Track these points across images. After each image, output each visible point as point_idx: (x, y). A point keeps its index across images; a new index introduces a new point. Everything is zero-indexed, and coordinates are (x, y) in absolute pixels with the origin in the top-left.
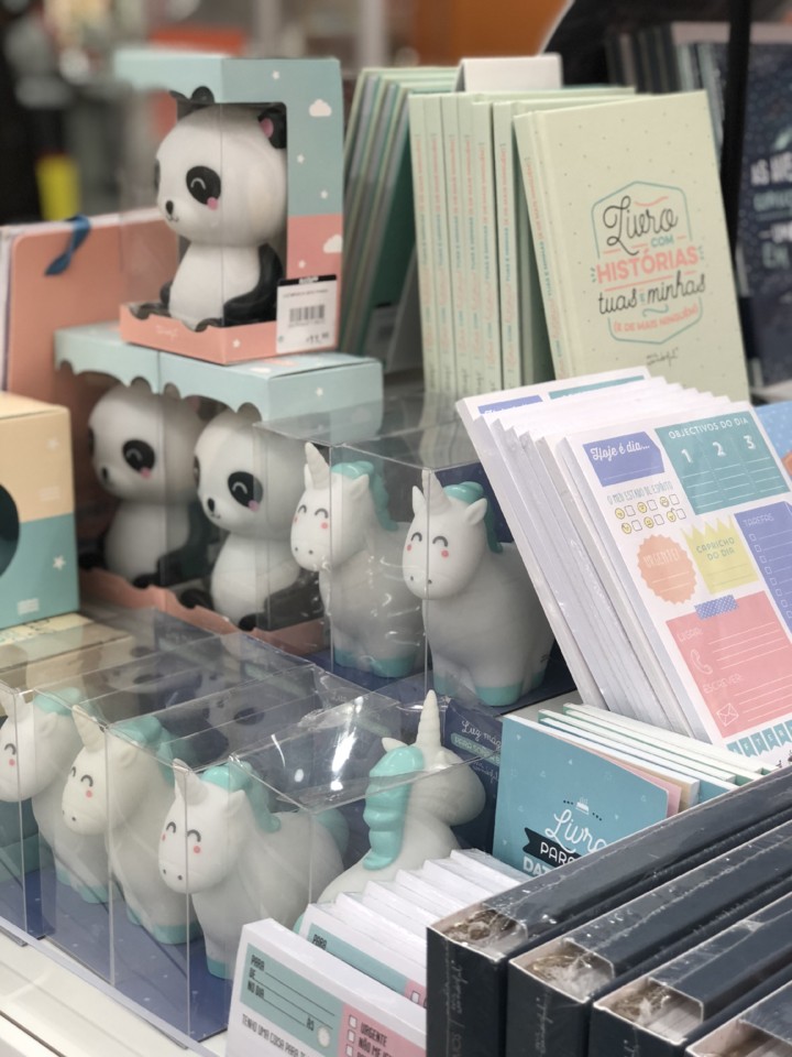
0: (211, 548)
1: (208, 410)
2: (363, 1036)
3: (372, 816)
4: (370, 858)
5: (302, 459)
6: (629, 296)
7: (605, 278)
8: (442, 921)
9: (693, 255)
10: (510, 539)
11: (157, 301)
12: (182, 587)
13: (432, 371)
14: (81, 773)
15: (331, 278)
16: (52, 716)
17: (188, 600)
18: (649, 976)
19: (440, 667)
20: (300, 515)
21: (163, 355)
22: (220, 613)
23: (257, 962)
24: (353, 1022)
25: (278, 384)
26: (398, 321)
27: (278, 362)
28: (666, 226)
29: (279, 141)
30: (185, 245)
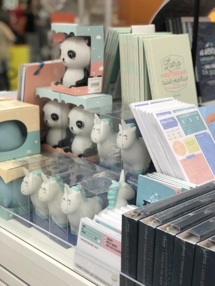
0: (71, 139)
1: (71, 106)
2: (107, 240)
3: (109, 197)
4: (109, 207)
5: (94, 117)
6: (169, 81)
7: (164, 77)
8: (125, 213)
9: (185, 72)
10: (142, 137)
11: (60, 81)
12: (65, 148)
13: (124, 98)
14: (43, 188)
15: (101, 76)
16: (36, 175)
17: (66, 151)
18: (169, 223)
19: (125, 165)
20: (93, 130)
21: (61, 94)
22: (74, 154)
23: (84, 226)
24: (105, 238)
25: (88, 100)
26: (116, 86)
27: (88, 95)
28: (178, 65)
29: (89, 44)
30: (66, 68)
